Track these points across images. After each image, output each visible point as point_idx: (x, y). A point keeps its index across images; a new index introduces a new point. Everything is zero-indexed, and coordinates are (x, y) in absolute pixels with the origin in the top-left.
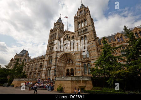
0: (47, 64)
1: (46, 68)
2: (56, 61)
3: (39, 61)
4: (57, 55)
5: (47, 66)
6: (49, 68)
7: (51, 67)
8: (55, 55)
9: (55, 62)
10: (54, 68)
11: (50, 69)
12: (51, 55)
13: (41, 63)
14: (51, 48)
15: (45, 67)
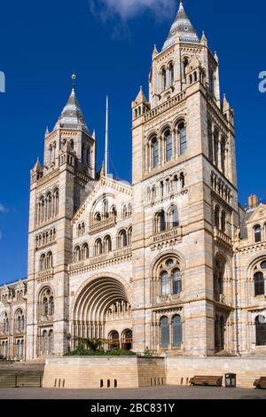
0: (39, 315)
1: (36, 327)
2: (66, 306)
3: (10, 301)
4: (67, 285)
5: (38, 320)
6: (48, 329)
7: (52, 326)
8: (61, 284)
9: (62, 307)
10: (62, 328)
11: (51, 331)
12: (45, 283)
13: (20, 310)
14: (43, 255)
15: (33, 324)
